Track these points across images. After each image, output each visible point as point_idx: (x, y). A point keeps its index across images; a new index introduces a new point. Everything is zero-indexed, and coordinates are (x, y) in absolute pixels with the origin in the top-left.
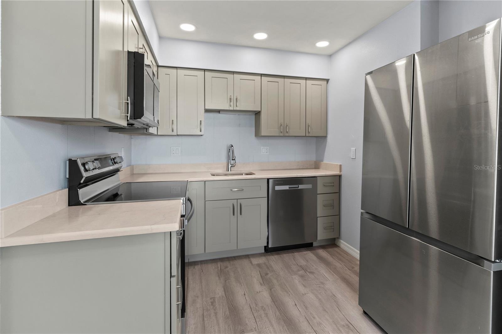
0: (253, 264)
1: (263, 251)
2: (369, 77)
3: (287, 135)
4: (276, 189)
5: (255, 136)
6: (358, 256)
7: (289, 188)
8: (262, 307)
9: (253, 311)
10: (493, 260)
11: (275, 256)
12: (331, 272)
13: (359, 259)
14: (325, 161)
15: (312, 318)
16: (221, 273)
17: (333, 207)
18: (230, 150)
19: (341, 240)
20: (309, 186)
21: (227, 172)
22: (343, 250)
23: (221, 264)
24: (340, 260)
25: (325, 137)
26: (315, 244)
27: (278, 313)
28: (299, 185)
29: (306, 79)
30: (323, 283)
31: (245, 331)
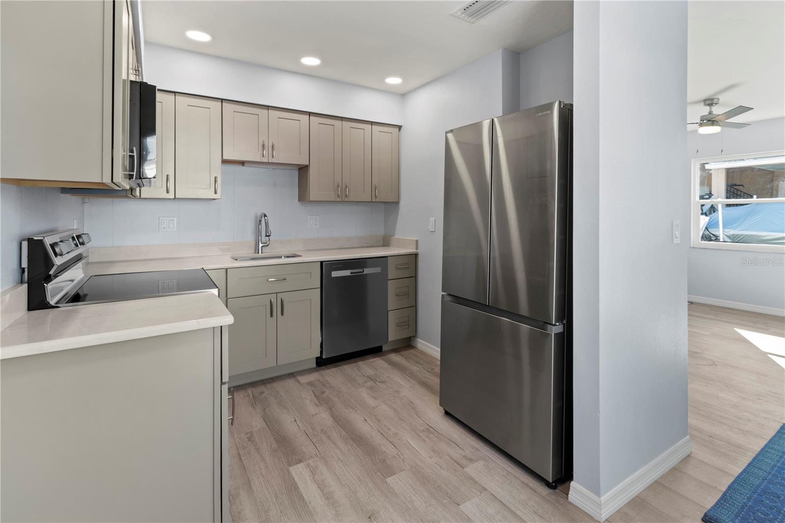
0: (302, 383)
1: (315, 365)
2: (450, 136)
3: (346, 199)
4: (332, 276)
5: (299, 200)
6: (438, 355)
7: (351, 273)
8: (322, 430)
9: (310, 437)
10: (554, 323)
11: (332, 369)
12: (407, 378)
13: (440, 359)
14: (398, 236)
15: (386, 430)
16: (255, 401)
17: (407, 296)
18: (260, 221)
19: (418, 338)
20: (378, 270)
21: (257, 255)
22: (421, 351)
23: (253, 390)
24: (418, 363)
25: (397, 203)
26: (385, 348)
27: (343, 433)
28: (365, 269)
29: (372, 123)
30: (397, 392)
31: (303, 460)
